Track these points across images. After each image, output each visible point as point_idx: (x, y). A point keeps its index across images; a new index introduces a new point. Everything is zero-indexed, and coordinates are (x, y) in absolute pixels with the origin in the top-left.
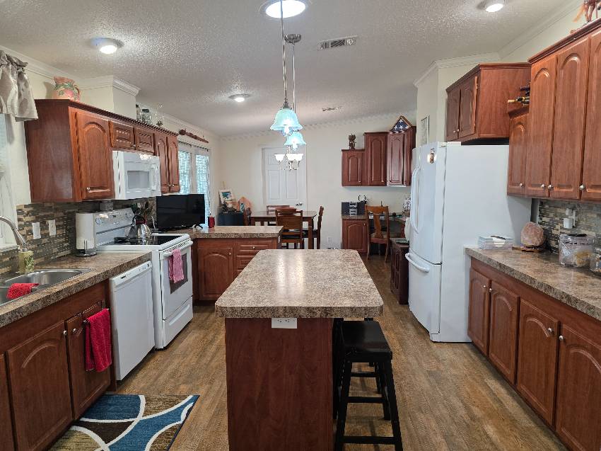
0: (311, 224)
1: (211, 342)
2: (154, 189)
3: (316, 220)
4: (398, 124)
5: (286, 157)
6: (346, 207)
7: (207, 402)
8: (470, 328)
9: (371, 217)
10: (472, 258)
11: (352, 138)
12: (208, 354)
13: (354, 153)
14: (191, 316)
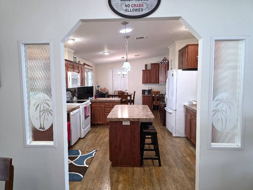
0: (131, 98)
1: (98, 136)
2: (79, 85)
3: (132, 96)
4: (163, 60)
5: (121, 73)
6: (144, 91)
7: (100, 152)
8: (185, 132)
9: (154, 95)
10: (186, 108)
11: (146, 66)
12: (98, 140)
13: (147, 71)
14: (90, 129)
